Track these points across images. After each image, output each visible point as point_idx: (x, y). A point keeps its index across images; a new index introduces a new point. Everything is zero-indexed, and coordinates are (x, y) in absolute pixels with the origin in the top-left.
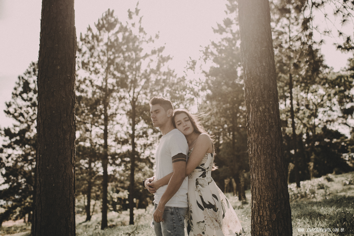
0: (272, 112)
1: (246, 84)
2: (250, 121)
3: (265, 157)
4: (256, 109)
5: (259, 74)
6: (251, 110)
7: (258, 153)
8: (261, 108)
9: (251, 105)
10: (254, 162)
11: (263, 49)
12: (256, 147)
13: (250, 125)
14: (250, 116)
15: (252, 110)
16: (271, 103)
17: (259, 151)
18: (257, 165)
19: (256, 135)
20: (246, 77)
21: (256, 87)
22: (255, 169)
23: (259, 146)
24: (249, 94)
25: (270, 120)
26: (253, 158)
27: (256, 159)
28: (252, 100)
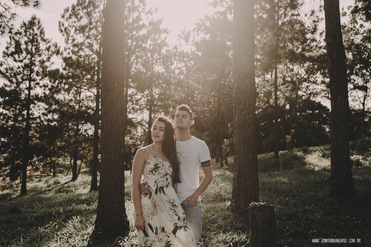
2: (236, 120)
3: (244, 145)
4: (240, 113)
6: (237, 113)
7: (240, 142)
8: (243, 113)
9: (237, 110)
12: (239, 138)
13: (236, 123)
14: (236, 117)
16: (250, 109)
17: (240, 141)
18: (239, 149)
19: (240, 130)
21: (241, 98)
22: (237, 152)
24: (237, 102)
25: (249, 121)
28: (238, 106)
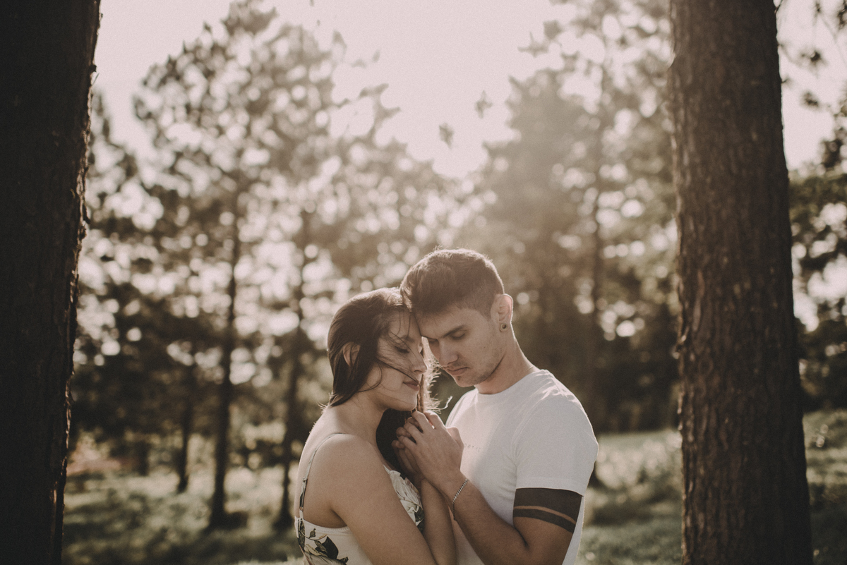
0: (775, 305)
1: (687, 202)
2: (695, 328)
3: (746, 459)
4: (719, 291)
5: (734, 169)
6: (701, 292)
7: (720, 444)
8: (737, 289)
9: (700, 275)
10: (702, 471)
11: (753, 83)
12: (713, 421)
13: (696, 343)
14: (697, 312)
15: (706, 293)
16: (772, 271)
17: (723, 437)
18: (716, 484)
19: (716, 381)
20: (689, 178)
21: (724, 214)
22: (706, 498)
23: (727, 421)
24: (694, 235)
25: (767, 331)
26: (699, 458)
27: (710, 463)
28: (707, 259)
